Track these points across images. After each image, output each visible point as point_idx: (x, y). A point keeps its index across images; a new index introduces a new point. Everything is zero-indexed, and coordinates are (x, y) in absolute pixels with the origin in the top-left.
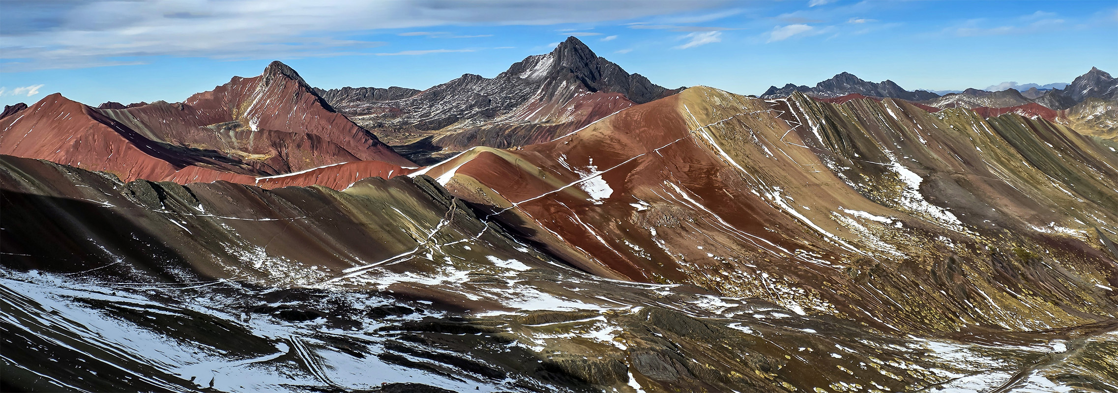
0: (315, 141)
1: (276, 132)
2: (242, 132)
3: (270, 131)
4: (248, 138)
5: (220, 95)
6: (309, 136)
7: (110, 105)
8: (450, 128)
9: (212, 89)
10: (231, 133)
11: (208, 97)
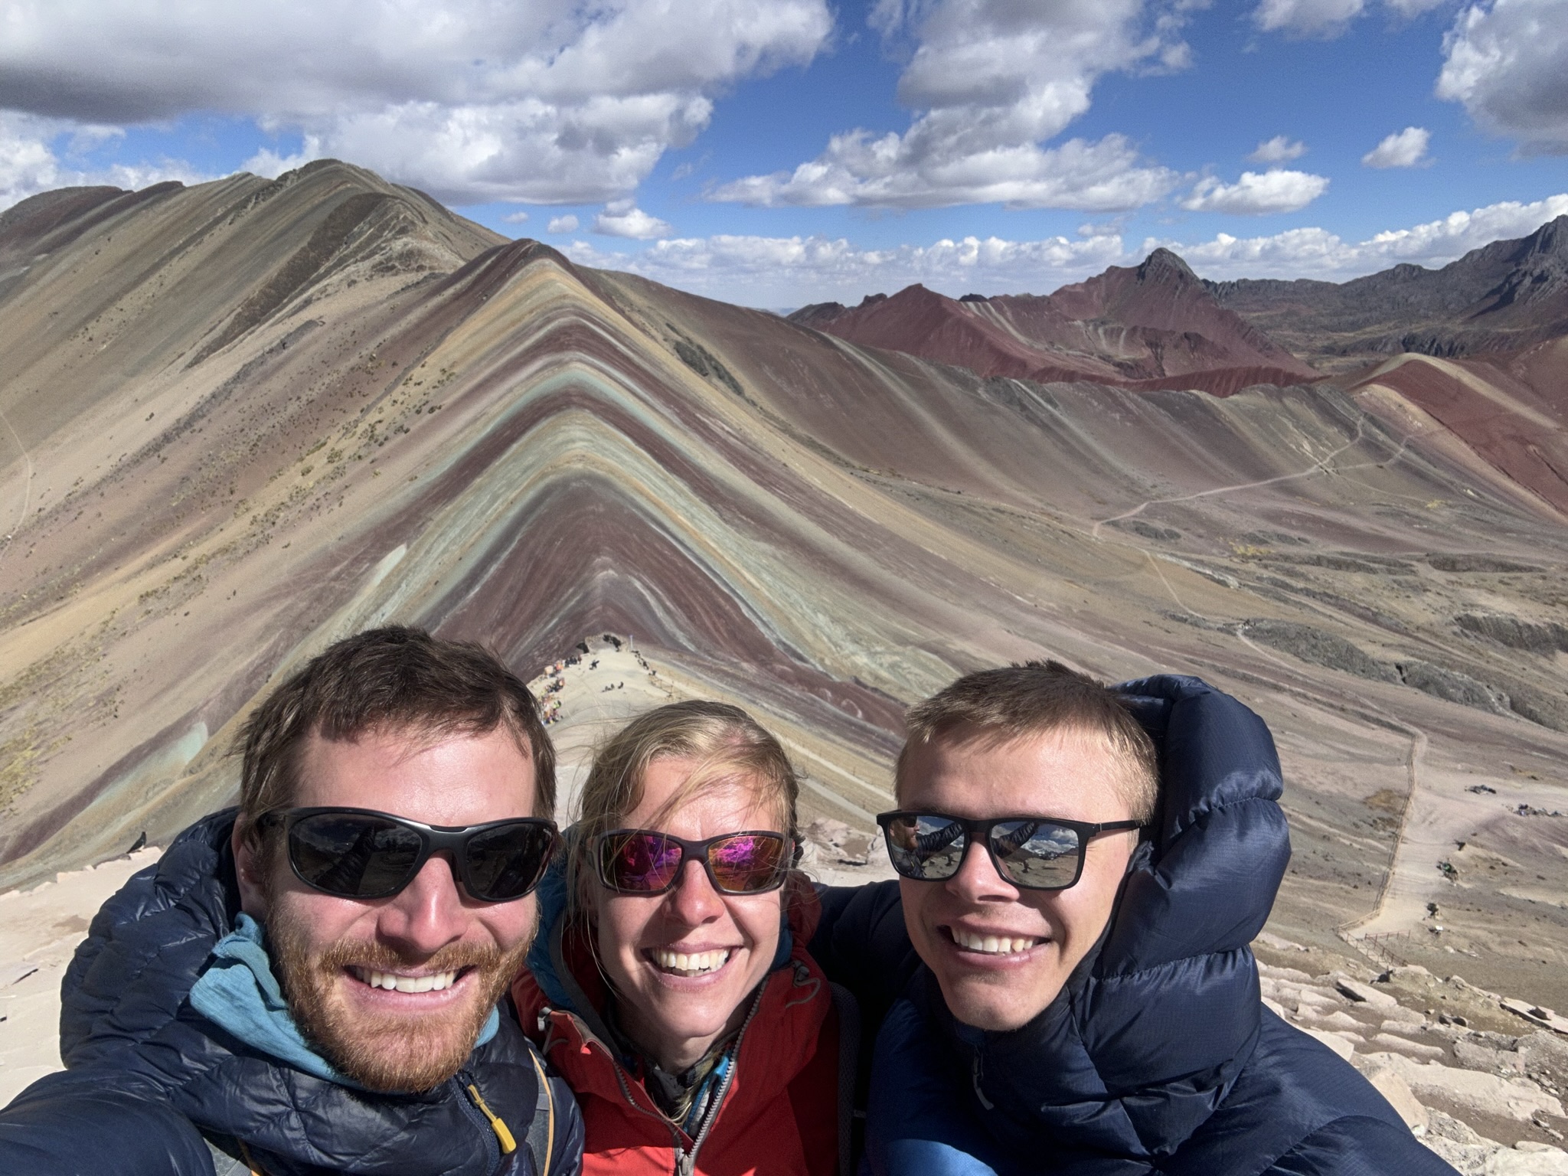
0: (1194, 341)
1: (1151, 330)
2: (1113, 330)
3: (1144, 329)
4: (1118, 336)
5: (1092, 287)
6: (1186, 336)
7: (973, 298)
8: (1368, 329)
9: (1083, 280)
10: (1101, 331)
11: (1079, 289)
